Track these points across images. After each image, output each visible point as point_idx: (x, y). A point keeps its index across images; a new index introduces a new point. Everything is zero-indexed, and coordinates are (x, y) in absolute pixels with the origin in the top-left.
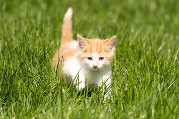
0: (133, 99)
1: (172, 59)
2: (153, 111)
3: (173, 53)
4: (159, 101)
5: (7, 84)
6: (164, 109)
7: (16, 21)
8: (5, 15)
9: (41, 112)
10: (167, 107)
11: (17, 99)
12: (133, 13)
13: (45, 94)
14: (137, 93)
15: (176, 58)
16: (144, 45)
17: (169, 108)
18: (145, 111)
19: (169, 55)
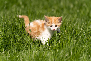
0: (62, 48)
1: (80, 29)
2: (71, 53)
3: (81, 27)
4: (74, 48)
5: (6, 41)
6: (77, 52)
7: (10, 13)
8: (5, 11)
9: (21, 54)
10: (78, 51)
11: (10, 48)
12: (62, 9)
13: (23, 46)
14: (64, 45)
15: (82, 29)
16: (68, 24)
17: (79, 51)
18: (68, 53)
19: (79, 27)
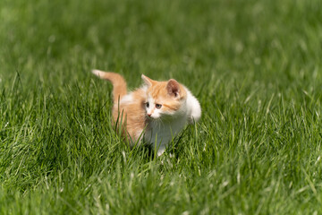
0: (213, 163)
1: (263, 111)
2: (239, 177)
3: (264, 105)
4: (247, 163)
5: (53, 147)
6: (253, 174)
7: (64, 69)
8: (51, 63)
9: (96, 181)
10: (256, 171)
11: (66, 165)
12: (213, 57)
13: (103, 159)
14: (218, 154)
15: (268, 111)
16: (228, 96)
17: (259, 172)
18: (229, 177)
19: (259, 107)
